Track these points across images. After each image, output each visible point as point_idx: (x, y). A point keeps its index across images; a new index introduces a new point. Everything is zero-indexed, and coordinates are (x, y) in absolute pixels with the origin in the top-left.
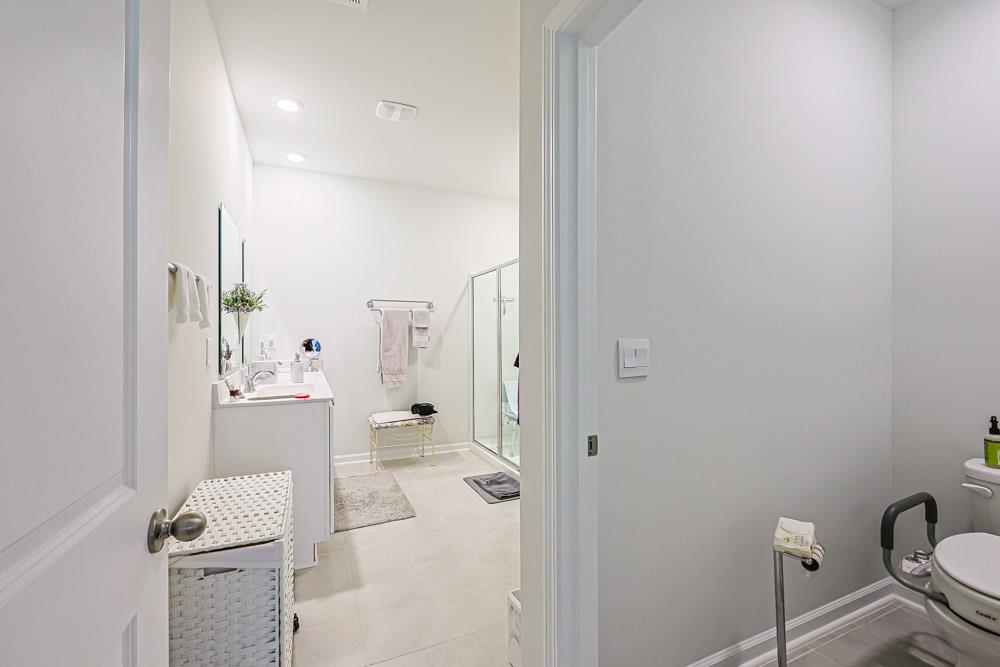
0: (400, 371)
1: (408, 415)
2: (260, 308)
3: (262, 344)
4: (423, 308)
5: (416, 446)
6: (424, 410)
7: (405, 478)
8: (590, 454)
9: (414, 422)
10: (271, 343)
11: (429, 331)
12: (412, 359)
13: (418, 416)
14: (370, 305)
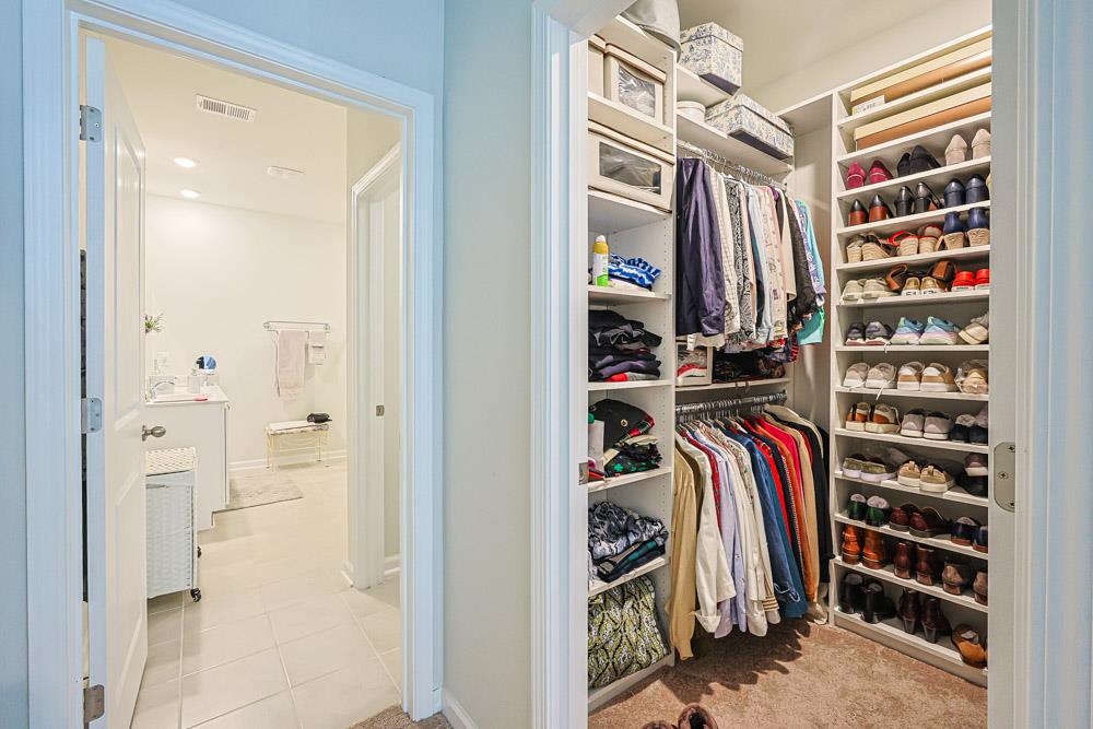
0: (296, 385)
1: (306, 423)
2: (157, 330)
3: (156, 361)
4: (321, 329)
5: (313, 451)
6: (320, 419)
7: (301, 478)
8: (378, 415)
9: (310, 428)
10: (164, 361)
11: (326, 349)
12: (309, 374)
13: (313, 423)
14: (267, 325)
